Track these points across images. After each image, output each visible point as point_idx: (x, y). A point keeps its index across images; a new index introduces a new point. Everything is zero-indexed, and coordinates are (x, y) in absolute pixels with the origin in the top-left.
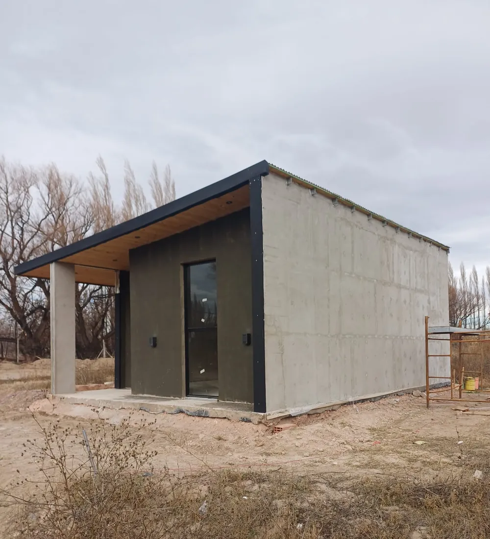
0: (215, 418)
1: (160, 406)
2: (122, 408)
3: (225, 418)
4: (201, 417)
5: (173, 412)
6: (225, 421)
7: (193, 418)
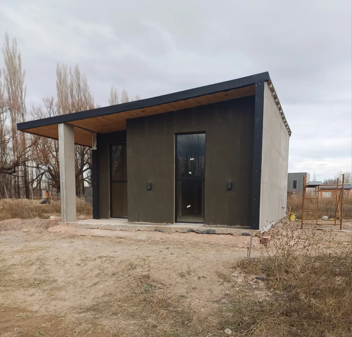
0: (220, 234)
1: (174, 228)
2: (138, 230)
3: (230, 234)
4: (209, 234)
5: (185, 231)
6: (229, 236)
7: (202, 235)
